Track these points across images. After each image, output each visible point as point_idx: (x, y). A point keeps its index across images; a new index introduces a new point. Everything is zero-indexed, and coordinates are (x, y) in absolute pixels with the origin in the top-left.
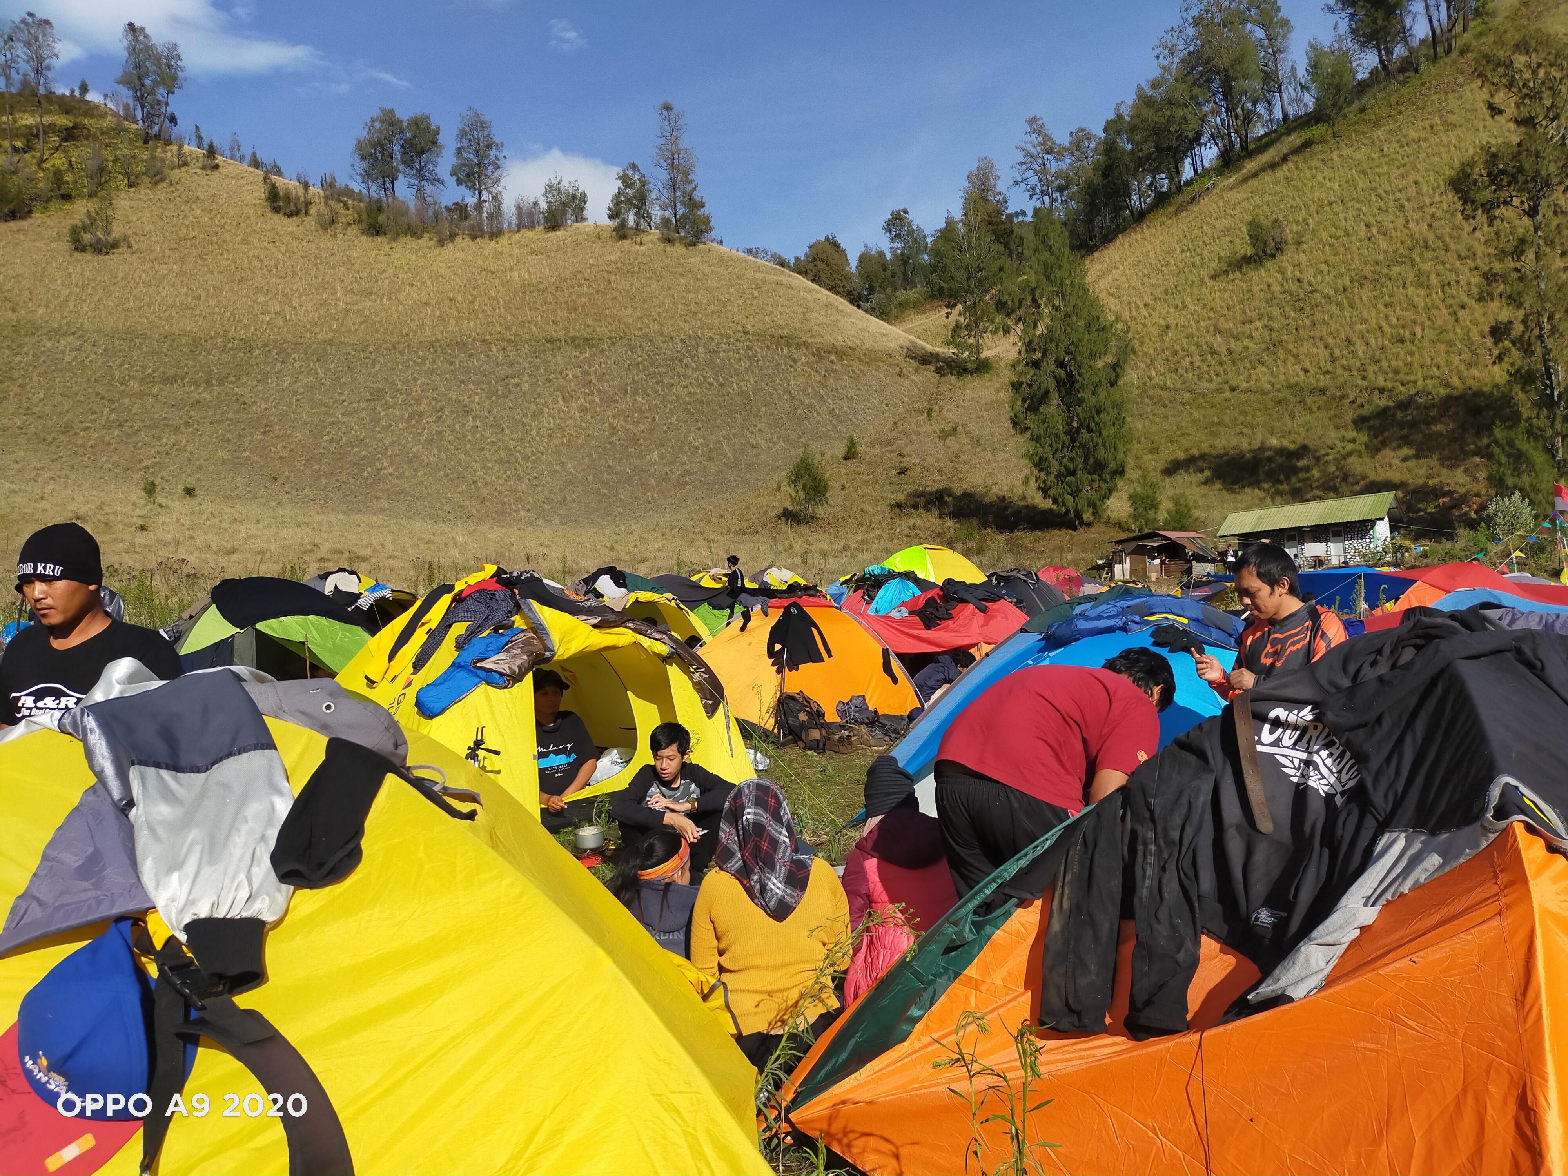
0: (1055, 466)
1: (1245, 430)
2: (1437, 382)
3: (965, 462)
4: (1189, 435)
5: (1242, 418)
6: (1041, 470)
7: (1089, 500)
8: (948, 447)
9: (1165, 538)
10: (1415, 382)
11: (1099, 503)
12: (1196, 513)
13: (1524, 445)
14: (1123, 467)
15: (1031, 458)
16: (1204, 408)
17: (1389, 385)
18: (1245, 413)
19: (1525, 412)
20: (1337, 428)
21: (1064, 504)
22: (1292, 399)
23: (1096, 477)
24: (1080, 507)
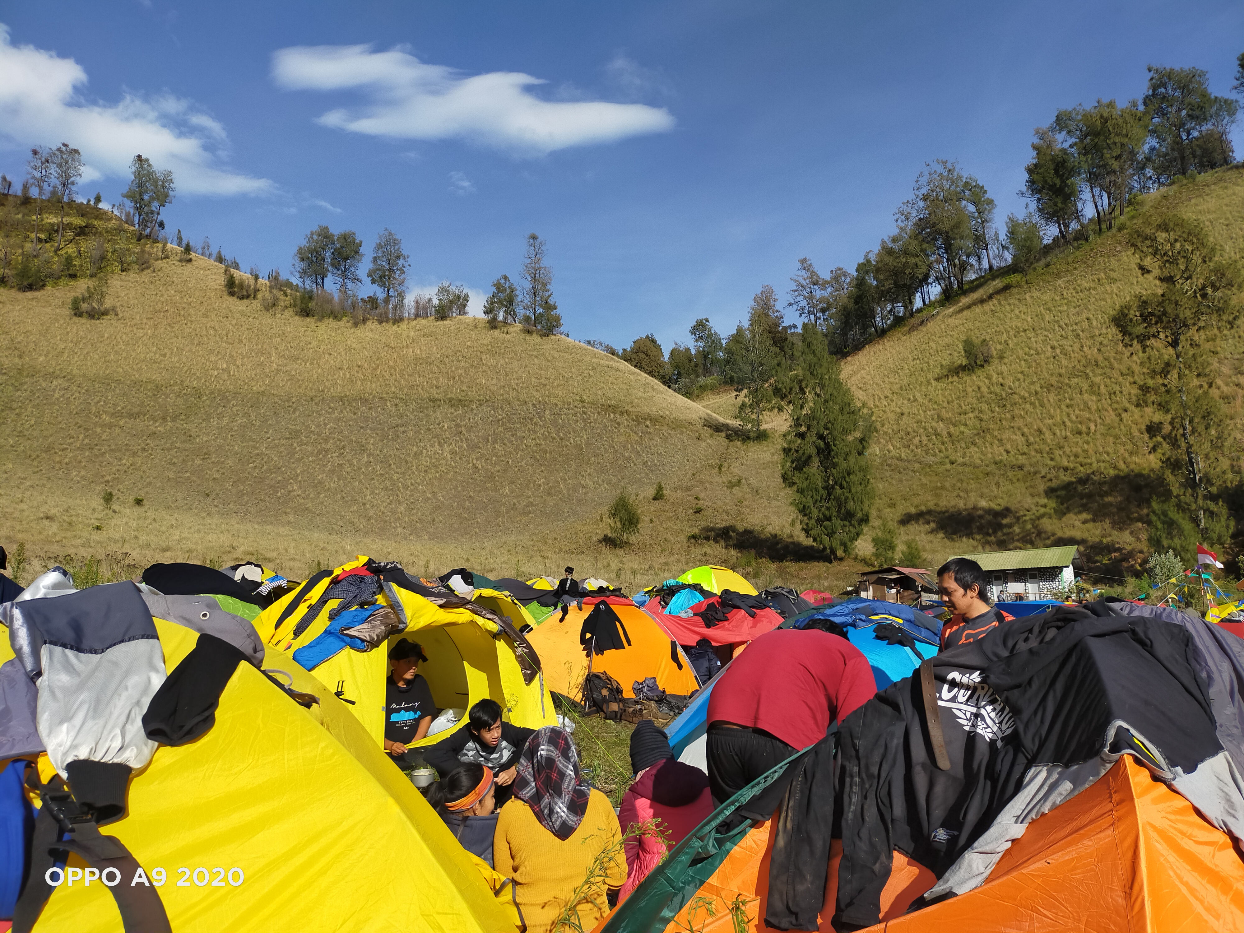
0: (815, 513)
1: (962, 494)
2: (1107, 465)
3: (747, 507)
4: (918, 495)
5: (959, 485)
6: (805, 515)
7: (841, 541)
8: (734, 495)
9: (900, 573)
10: (1091, 464)
11: (849, 543)
12: (925, 555)
13: (1174, 515)
14: (867, 516)
15: (796, 505)
16: (930, 475)
17: (1071, 465)
18: (961, 481)
19: (1175, 490)
20: (1032, 495)
21: (821, 542)
22: (997, 472)
23: (847, 523)
24: (834, 545)
